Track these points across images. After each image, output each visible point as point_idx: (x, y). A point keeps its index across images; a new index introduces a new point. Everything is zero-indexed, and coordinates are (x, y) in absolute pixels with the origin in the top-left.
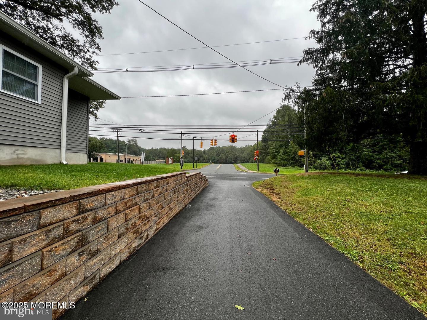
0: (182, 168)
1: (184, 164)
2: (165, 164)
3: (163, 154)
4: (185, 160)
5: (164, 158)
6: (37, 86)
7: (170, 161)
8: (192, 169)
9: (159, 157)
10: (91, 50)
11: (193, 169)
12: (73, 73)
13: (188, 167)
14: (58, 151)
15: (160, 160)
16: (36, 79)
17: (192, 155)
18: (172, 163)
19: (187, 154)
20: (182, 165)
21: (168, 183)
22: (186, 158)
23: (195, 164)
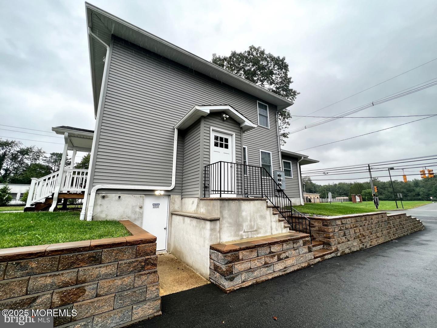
0: (377, 208)
1: (380, 202)
2: (351, 203)
3: (345, 190)
4: (381, 197)
5: (346, 195)
6: (291, 170)
7: (358, 199)
8: (395, 209)
9: (339, 193)
10: (284, 127)
11: (398, 209)
12: (301, 160)
13: (388, 207)
14: (299, 198)
15: (342, 198)
16: (290, 168)
17: (391, 190)
18: (361, 202)
19: (381, 188)
20: (377, 204)
21: (372, 219)
22: (381, 194)
23: (399, 203)
